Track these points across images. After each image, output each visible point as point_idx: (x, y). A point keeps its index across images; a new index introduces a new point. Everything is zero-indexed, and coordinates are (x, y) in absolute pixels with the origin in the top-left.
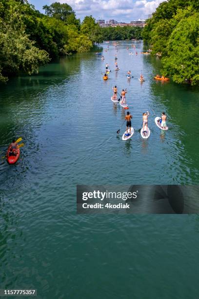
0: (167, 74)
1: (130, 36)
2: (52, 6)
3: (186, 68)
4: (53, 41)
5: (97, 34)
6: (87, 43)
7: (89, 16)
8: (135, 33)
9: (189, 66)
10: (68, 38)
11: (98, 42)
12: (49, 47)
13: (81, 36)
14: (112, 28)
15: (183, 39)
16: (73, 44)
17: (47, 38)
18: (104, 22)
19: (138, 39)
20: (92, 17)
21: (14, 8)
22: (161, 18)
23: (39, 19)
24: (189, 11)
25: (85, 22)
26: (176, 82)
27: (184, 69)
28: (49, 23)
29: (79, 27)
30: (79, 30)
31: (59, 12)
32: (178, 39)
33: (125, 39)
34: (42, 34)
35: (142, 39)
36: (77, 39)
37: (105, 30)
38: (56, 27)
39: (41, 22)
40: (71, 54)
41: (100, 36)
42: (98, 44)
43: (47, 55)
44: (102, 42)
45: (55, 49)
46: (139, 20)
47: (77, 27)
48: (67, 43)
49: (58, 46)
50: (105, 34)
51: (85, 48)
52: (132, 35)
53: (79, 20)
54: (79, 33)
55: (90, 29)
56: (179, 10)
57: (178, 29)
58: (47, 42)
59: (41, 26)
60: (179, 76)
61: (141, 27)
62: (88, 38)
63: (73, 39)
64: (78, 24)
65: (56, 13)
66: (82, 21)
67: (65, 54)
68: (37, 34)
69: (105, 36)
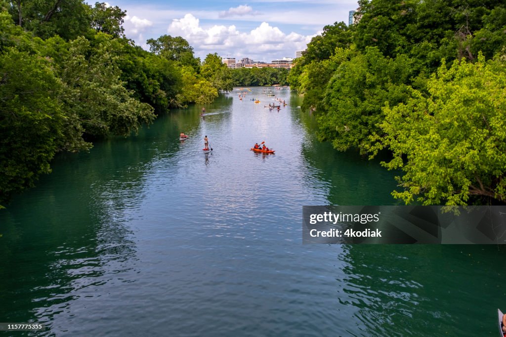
0: (324, 137)
1: (272, 80)
2: (160, 39)
3: (352, 130)
4: (161, 89)
5: (224, 79)
6: (210, 90)
7: (213, 53)
8: (278, 76)
9: (355, 127)
10: (182, 85)
11: (226, 89)
12: (154, 98)
13: (202, 82)
14: (246, 70)
15: (345, 90)
16: (189, 93)
17: (152, 86)
18: (234, 62)
19: (283, 85)
20: (218, 56)
21: (105, 47)
22: (313, 58)
23: (140, 60)
24: (352, 50)
25: (207, 62)
26: (338, 149)
27: (349, 132)
28: (156, 65)
29: (199, 68)
30: (198, 73)
31: (169, 48)
32: (338, 91)
33: (265, 84)
34: (145, 79)
35: (288, 85)
36: (195, 85)
37: (236, 73)
38: (165, 70)
39: (143, 63)
40: (186, 106)
41: (228, 81)
42: (225, 92)
43: (151, 110)
44: (232, 89)
45: (164, 101)
46: (284, 59)
47: (195, 68)
48: (181, 92)
49: (168, 96)
50: (236, 78)
51: (208, 98)
52: (274, 79)
53: (199, 59)
54: (197, 77)
55: (214, 71)
56: (338, 50)
57: (338, 75)
58: (151, 90)
59: (143, 69)
60: (342, 141)
61: (286, 68)
62: (211, 84)
63: (189, 86)
64: (197, 65)
65: (166, 50)
66: (202, 60)
67: (178, 107)
68: (137, 79)
69: (237, 80)
